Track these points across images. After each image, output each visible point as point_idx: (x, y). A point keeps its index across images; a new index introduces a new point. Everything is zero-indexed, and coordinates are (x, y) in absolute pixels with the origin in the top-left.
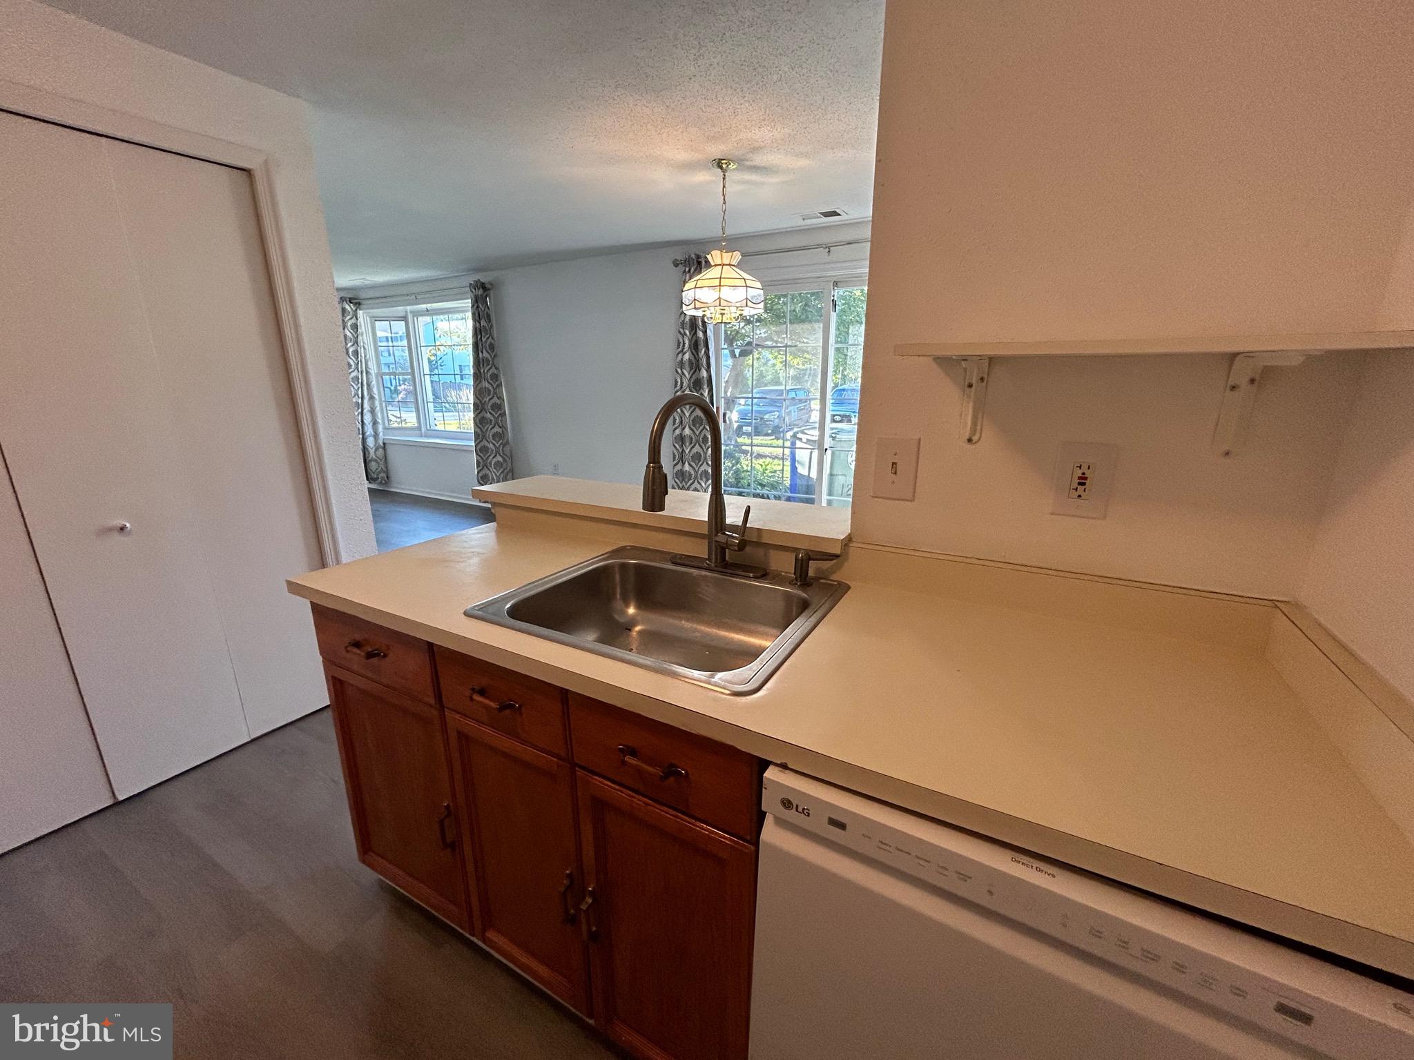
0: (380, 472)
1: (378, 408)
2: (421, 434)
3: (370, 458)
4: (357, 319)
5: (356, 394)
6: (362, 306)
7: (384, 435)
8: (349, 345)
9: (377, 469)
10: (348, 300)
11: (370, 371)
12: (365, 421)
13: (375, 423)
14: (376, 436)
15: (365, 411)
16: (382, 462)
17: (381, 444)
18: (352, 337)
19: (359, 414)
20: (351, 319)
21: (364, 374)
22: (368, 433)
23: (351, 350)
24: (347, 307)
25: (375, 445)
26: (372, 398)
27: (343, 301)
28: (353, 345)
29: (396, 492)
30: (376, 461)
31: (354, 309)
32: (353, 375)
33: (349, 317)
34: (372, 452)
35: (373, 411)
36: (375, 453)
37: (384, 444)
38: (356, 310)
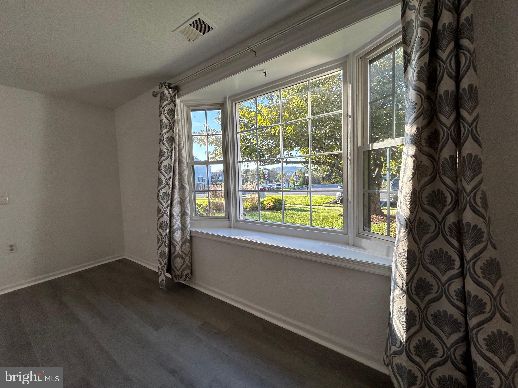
0: (184, 270)
1: (188, 199)
2: (230, 224)
3: (176, 253)
4: (175, 105)
5: (168, 184)
6: (181, 92)
7: (191, 227)
8: (165, 131)
9: (182, 266)
10: (167, 84)
11: (183, 160)
12: (174, 214)
13: (183, 214)
14: (184, 228)
15: (175, 202)
16: (187, 258)
17: (188, 237)
18: (168, 123)
19: (167, 206)
20: (168, 104)
21: (177, 163)
22: (175, 227)
23: (165, 137)
24: (166, 92)
25: (182, 239)
26: (182, 188)
27: (162, 86)
28: (168, 132)
29: (197, 290)
30: (181, 257)
31: (172, 95)
32: (165, 163)
33: (166, 103)
34: (178, 247)
35: (182, 202)
36: (181, 248)
37: (191, 237)
38: (175, 96)
